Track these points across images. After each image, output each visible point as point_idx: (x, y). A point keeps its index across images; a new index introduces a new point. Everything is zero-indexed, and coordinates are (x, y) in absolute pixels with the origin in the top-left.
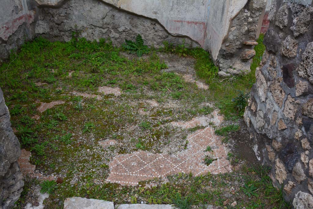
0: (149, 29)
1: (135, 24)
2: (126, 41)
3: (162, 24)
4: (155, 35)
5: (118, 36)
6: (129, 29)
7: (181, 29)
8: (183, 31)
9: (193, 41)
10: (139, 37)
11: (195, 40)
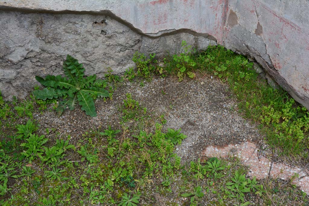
0: (90, 37)
1: (51, 35)
2: (39, 79)
3: (123, 18)
4: (108, 46)
5: (14, 74)
6: (38, 50)
7: (169, 17)
8: (175, 21)
9: (200, 35)
10: (71, 62)
11: (204, 32)
